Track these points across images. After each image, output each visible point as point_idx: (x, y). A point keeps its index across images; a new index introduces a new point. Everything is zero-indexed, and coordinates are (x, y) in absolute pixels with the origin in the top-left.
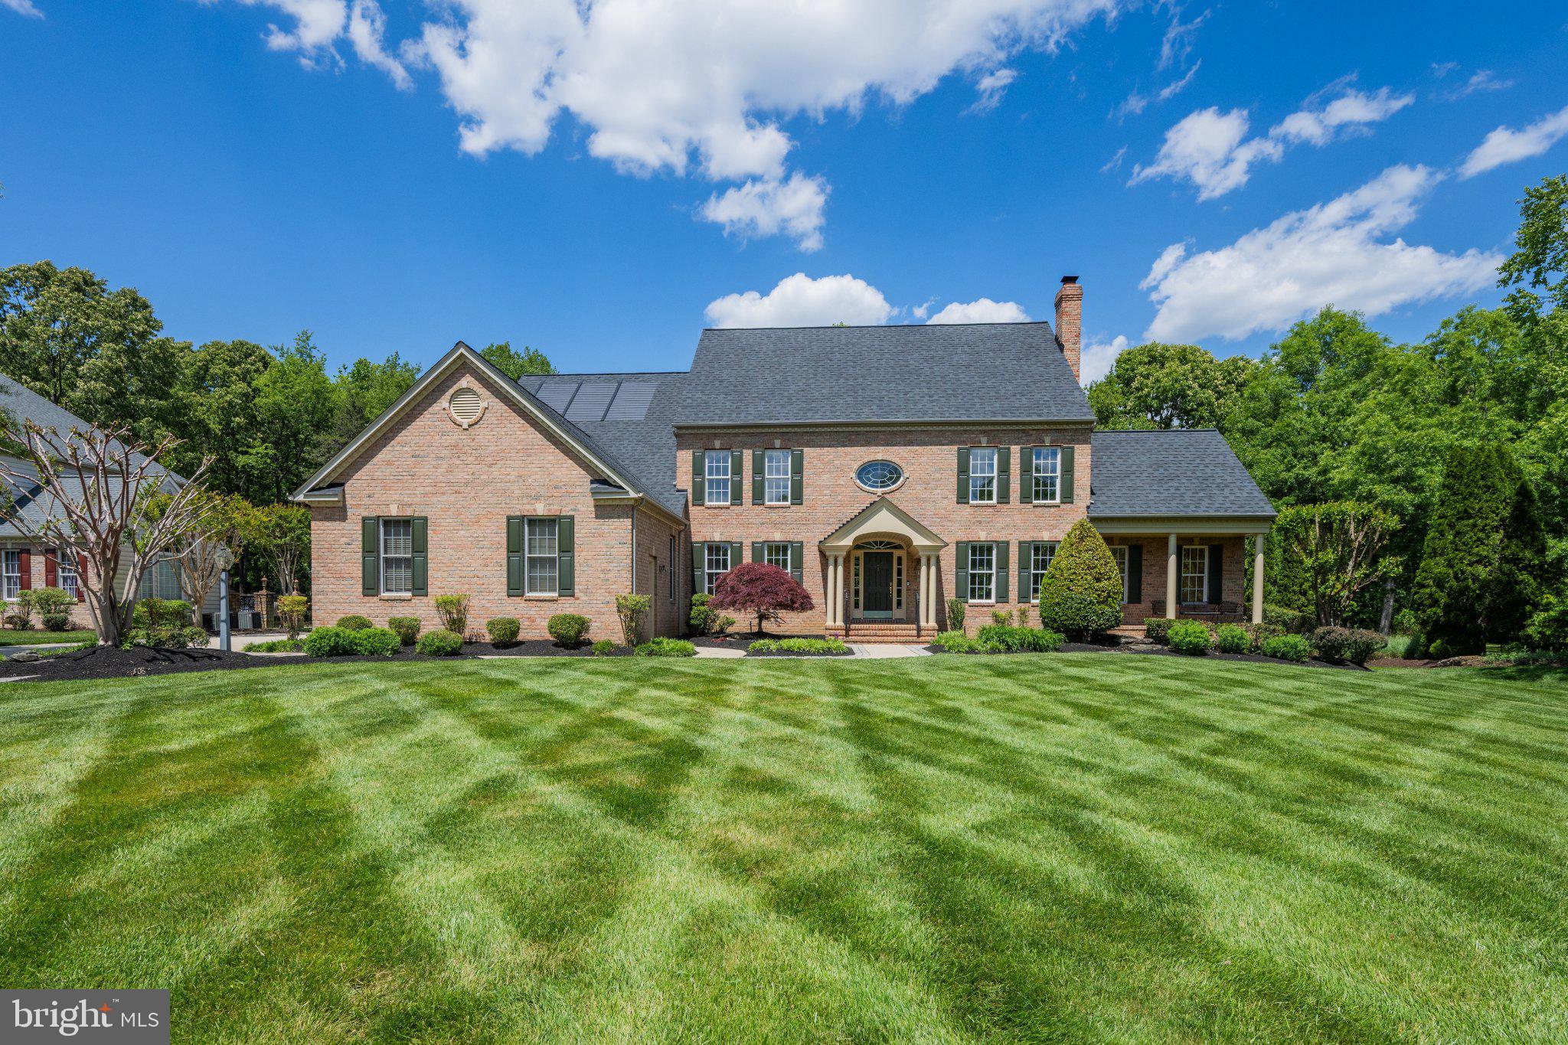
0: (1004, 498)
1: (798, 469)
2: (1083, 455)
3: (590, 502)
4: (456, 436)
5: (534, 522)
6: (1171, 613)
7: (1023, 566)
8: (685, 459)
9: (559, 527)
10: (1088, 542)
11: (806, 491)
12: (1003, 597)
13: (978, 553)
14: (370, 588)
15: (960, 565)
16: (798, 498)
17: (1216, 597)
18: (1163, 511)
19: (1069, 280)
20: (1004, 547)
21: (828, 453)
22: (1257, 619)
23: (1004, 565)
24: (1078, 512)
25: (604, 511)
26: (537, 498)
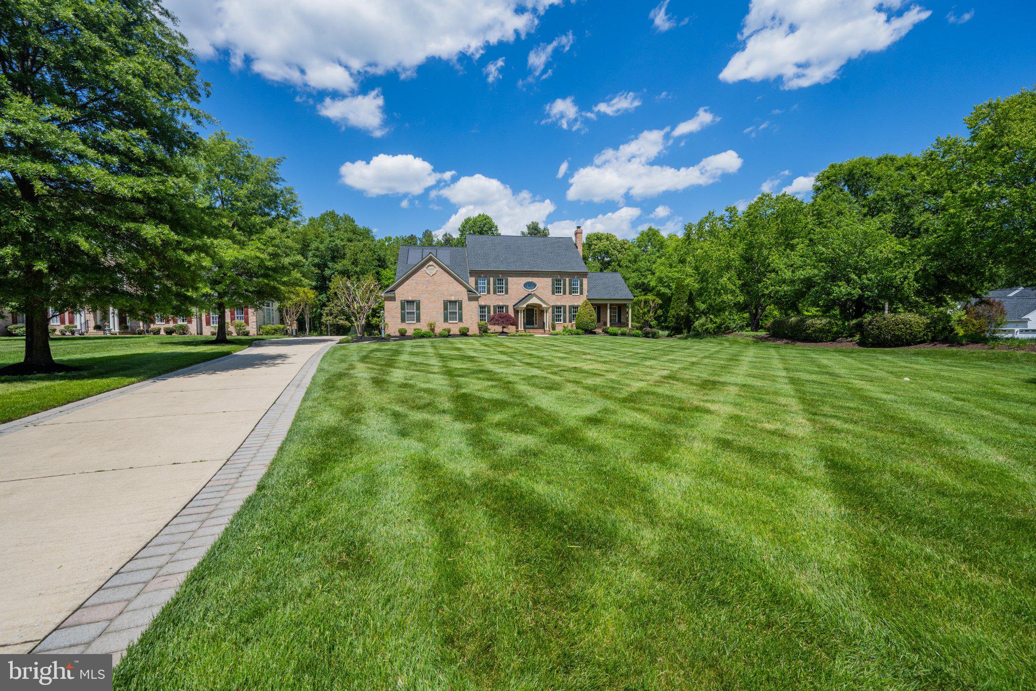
0: (565, 293)
1: (507, 283)
2: (585, 281)
3: (467, 296)
4: (428, 278)
5: (451, 302)
6: (608, 325)
7: (570, 313)
8: (473, 280)
9: (457, 303)
10: (588, 306)
11: (509, 290)
12: (565, 321)
13: (558, 308)
14: (403, 320)
15: (554, 312)
16: (507, 292)
17: (619, 321)
18: (606, 297)
19: (579, 227)
20: (564, 307)
21: (515, 279)
22: (630, 326)
23: (565, 313)
24: (584, 298)
25: (470, 299)
26: (452, 295)
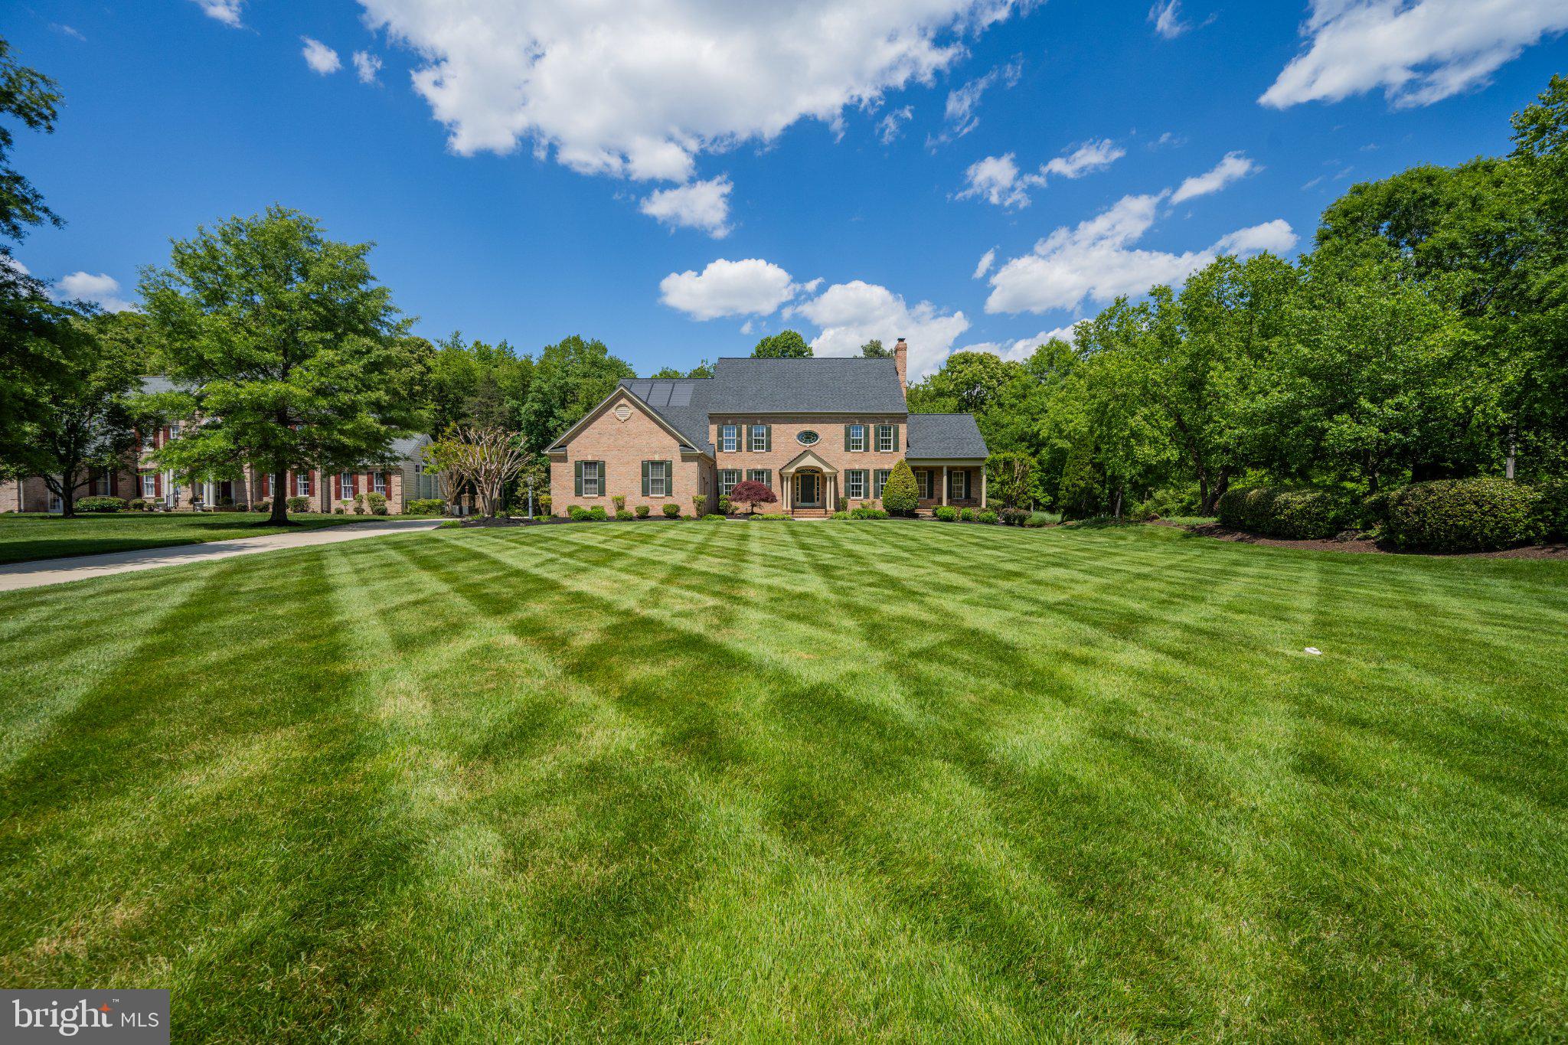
0: (867, 449)
1: (769, 434)
2: (903, 429)
3: (679, 454)
4: (619, 425)
5: (654, 463)
6: (945, 503)
7: (876, 481)
8: (713, 429)
9: (665, 466)
10: (904, 470)
11: (773, 445)
12: (867, 496)
13: (854, 475)
14: (578, 492)
15: (847, 480)
16: (769, 449)
17: (968, 495)
18: (939, 455)
19: (901, 340)
20: (867, 472)
21: (783, 426)
22: (984, 506)
23: (867, 480)
24: (902, 455)
25: (685, 458)
26: (655, 453)
